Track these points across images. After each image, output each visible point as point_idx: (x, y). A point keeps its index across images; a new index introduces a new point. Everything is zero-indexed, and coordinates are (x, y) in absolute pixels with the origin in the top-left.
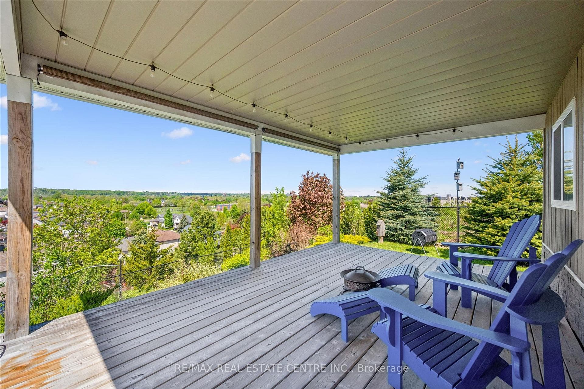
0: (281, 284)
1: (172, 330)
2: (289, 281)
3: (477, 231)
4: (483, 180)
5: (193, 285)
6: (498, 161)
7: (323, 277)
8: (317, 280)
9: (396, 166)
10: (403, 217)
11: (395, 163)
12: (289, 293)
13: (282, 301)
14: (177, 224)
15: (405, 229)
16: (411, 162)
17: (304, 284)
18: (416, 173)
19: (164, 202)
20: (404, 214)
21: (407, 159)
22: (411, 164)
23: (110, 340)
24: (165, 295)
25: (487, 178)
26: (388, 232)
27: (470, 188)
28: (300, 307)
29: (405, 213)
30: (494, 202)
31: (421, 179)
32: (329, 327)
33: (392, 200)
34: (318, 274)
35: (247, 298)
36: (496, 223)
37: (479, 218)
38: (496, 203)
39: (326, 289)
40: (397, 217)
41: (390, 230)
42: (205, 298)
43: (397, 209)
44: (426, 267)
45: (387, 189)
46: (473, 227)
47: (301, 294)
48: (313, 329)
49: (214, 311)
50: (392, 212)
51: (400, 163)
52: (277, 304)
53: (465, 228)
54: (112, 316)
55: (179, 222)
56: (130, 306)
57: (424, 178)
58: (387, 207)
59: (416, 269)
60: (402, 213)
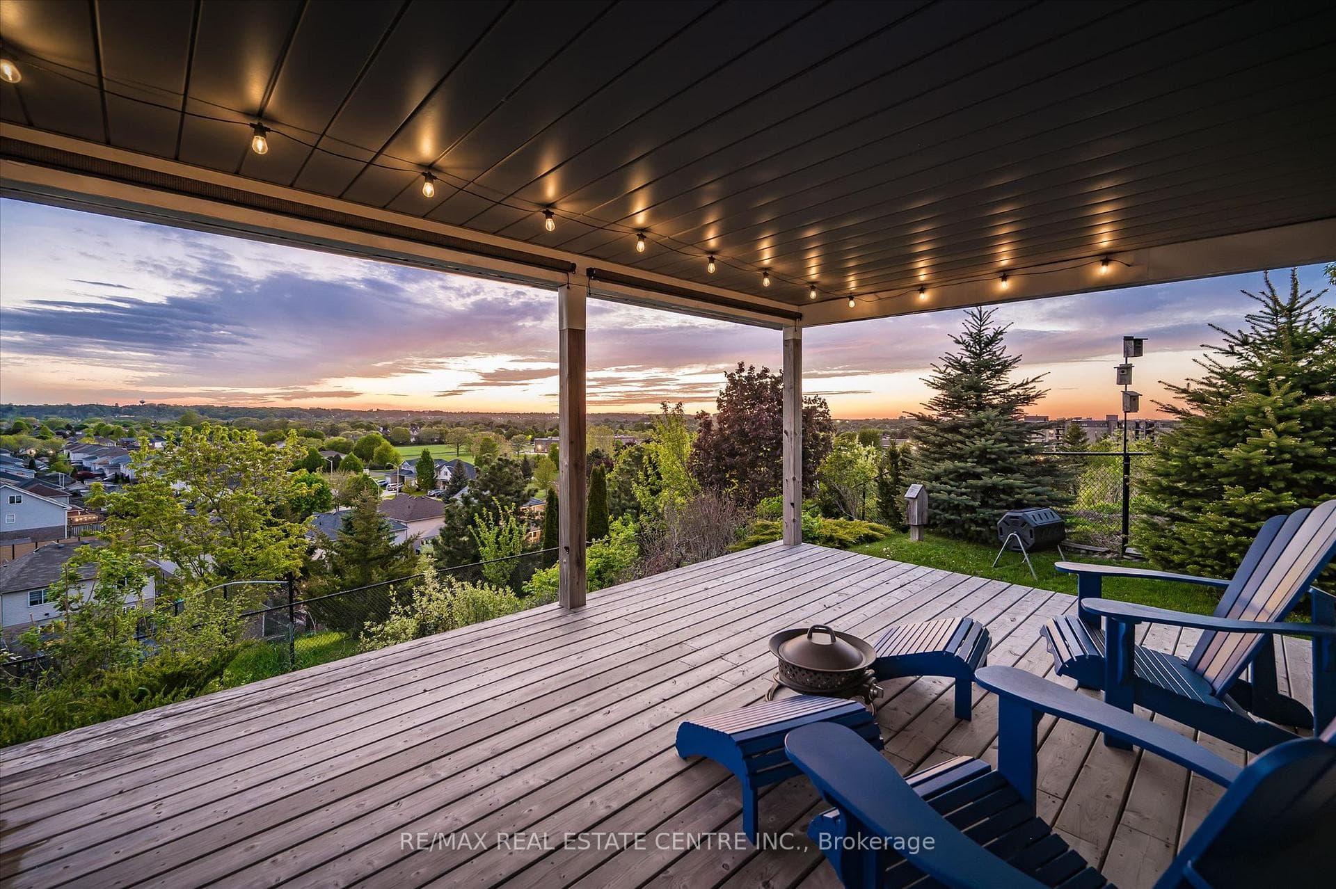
0: (623, 658)
1: (317, 781)
2: (643, 651)
3: (1174, 518)
4: (1194, 387)
5: (409, 653)
6: (1239, 337)
7: (735, 642)
8: (718, 649)
9: (958, 351)
10: (978, 476)
11: (957, 342)
12: (639, 684)
13: (614, 707)
14: (445, 482)
15: (980, 507)
16: (1002, 339)
17: (683, 659)
18: (1013, 367)
19: (416, 433)
20: (980, 470)
21: (989, 333)
22: (1001, 344)
23: (159, 802)
24: (333, 679)
25: (1205, 381)
26: (936, 514)
27: (1158, 407)
28: (656, 728)
29: (982, 466)
30: (1224, 445)
31: (1027, 383)
32: (716, 792)
33: (949, 436)
34: (725, 632)
35: (527, 694)
36: (1229, 500)
37: (1179, 485)
38: (1231, 446)
39: (736, 677)
40: (961, 476)
41: (943, 510)
42: (425, 691)
43: (961, 458)
44: (1020, 619)
45: (935, 407)
46: (1166, 509)
47: (667, 689)
48: (673, 797)
49: (433, 730)
50: (948, 464)
51: (972, 343)
52: (598, 716)
53: (1144, 512)
54: (191, 733)
55: (448, 478)
56: (242, 705)
57: (1033, 381)
58: (934, 453)
59: (982, 630)
60: (973, 467)
